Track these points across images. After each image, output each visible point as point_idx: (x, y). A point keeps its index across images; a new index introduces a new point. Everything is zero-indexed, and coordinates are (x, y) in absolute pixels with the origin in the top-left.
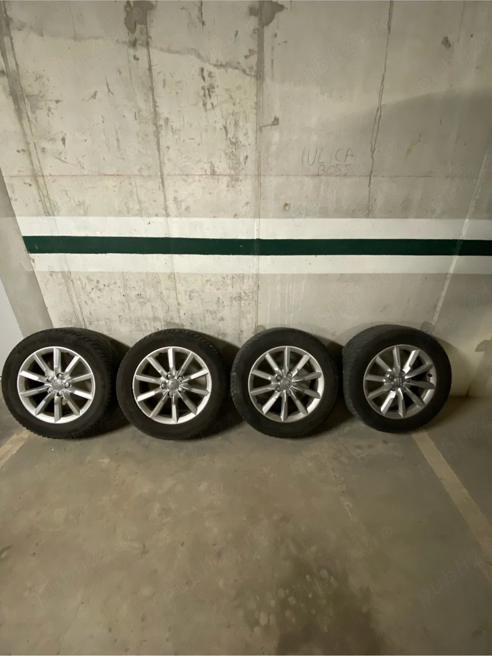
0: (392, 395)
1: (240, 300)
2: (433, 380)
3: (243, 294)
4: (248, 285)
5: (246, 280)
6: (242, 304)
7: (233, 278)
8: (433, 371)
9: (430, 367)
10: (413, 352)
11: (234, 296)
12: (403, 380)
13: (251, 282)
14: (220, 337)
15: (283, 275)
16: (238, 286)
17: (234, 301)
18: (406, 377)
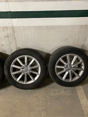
0: (67, 73)
1: (8, 37)
2: (83, 67)
3: (9, 35)
4: (10, 31)
5: (9, 29)
6: (9, 39)
7: (3, 28)
8: (83, 64)
9: (82, 62)
10: (75, 57)
11: (6, 36)
12: (71, 67)
13: (11, 30)
14: (4, 52)
15: (23, 27)
16: (6, 32)
17: (6, 38)
18: (72, 66)
